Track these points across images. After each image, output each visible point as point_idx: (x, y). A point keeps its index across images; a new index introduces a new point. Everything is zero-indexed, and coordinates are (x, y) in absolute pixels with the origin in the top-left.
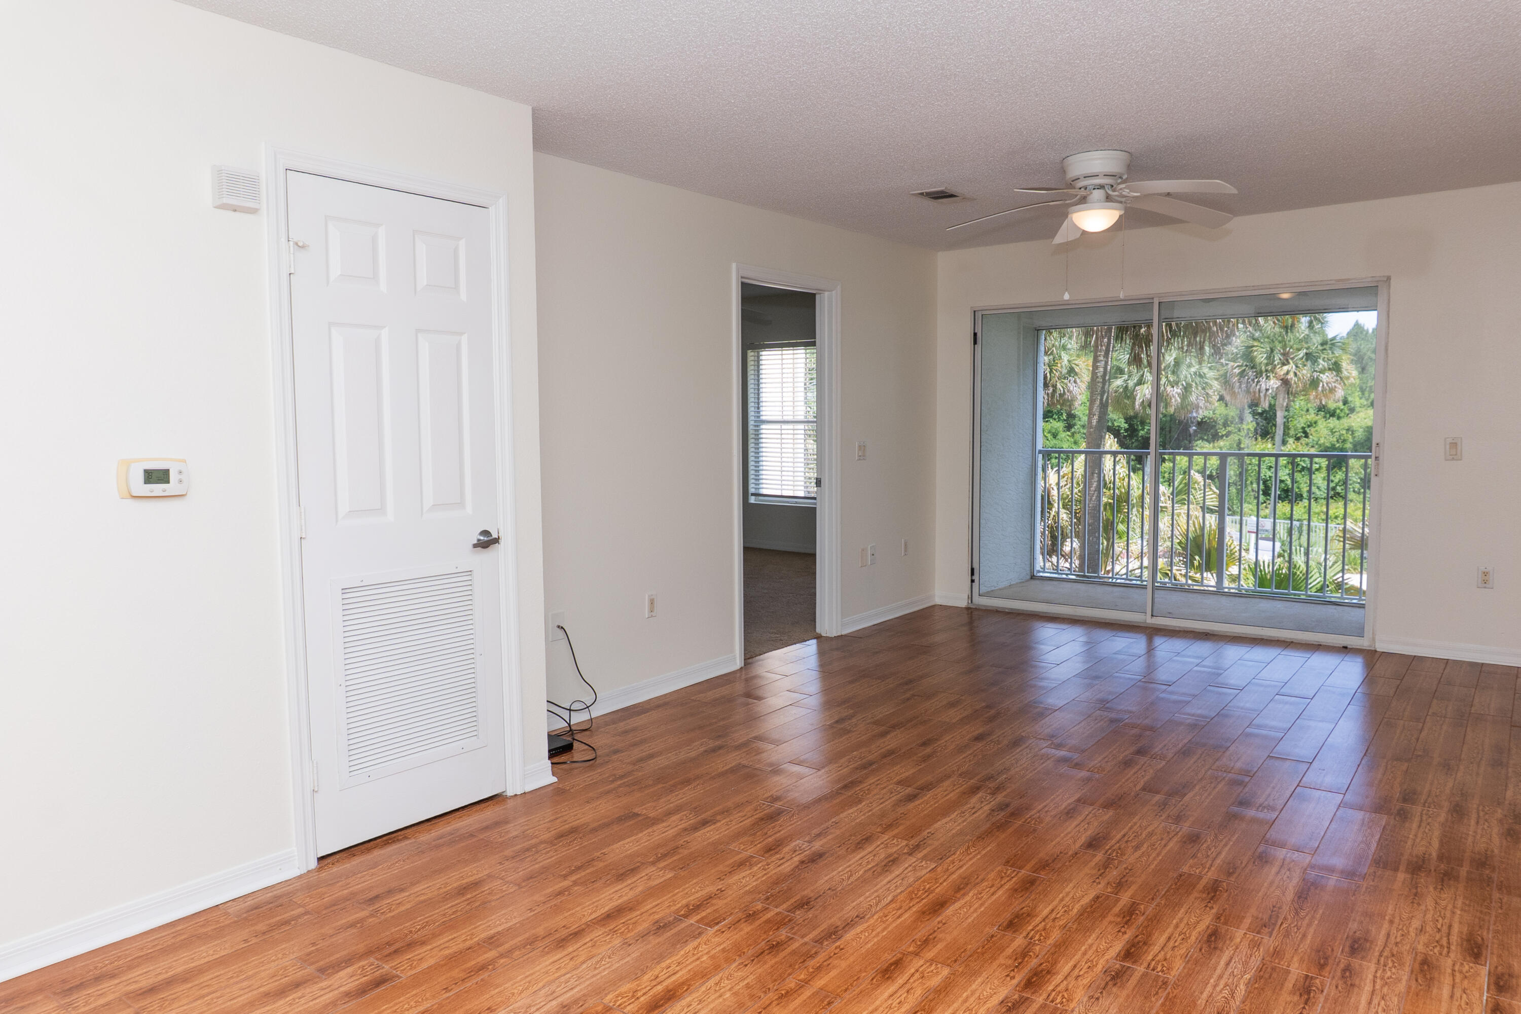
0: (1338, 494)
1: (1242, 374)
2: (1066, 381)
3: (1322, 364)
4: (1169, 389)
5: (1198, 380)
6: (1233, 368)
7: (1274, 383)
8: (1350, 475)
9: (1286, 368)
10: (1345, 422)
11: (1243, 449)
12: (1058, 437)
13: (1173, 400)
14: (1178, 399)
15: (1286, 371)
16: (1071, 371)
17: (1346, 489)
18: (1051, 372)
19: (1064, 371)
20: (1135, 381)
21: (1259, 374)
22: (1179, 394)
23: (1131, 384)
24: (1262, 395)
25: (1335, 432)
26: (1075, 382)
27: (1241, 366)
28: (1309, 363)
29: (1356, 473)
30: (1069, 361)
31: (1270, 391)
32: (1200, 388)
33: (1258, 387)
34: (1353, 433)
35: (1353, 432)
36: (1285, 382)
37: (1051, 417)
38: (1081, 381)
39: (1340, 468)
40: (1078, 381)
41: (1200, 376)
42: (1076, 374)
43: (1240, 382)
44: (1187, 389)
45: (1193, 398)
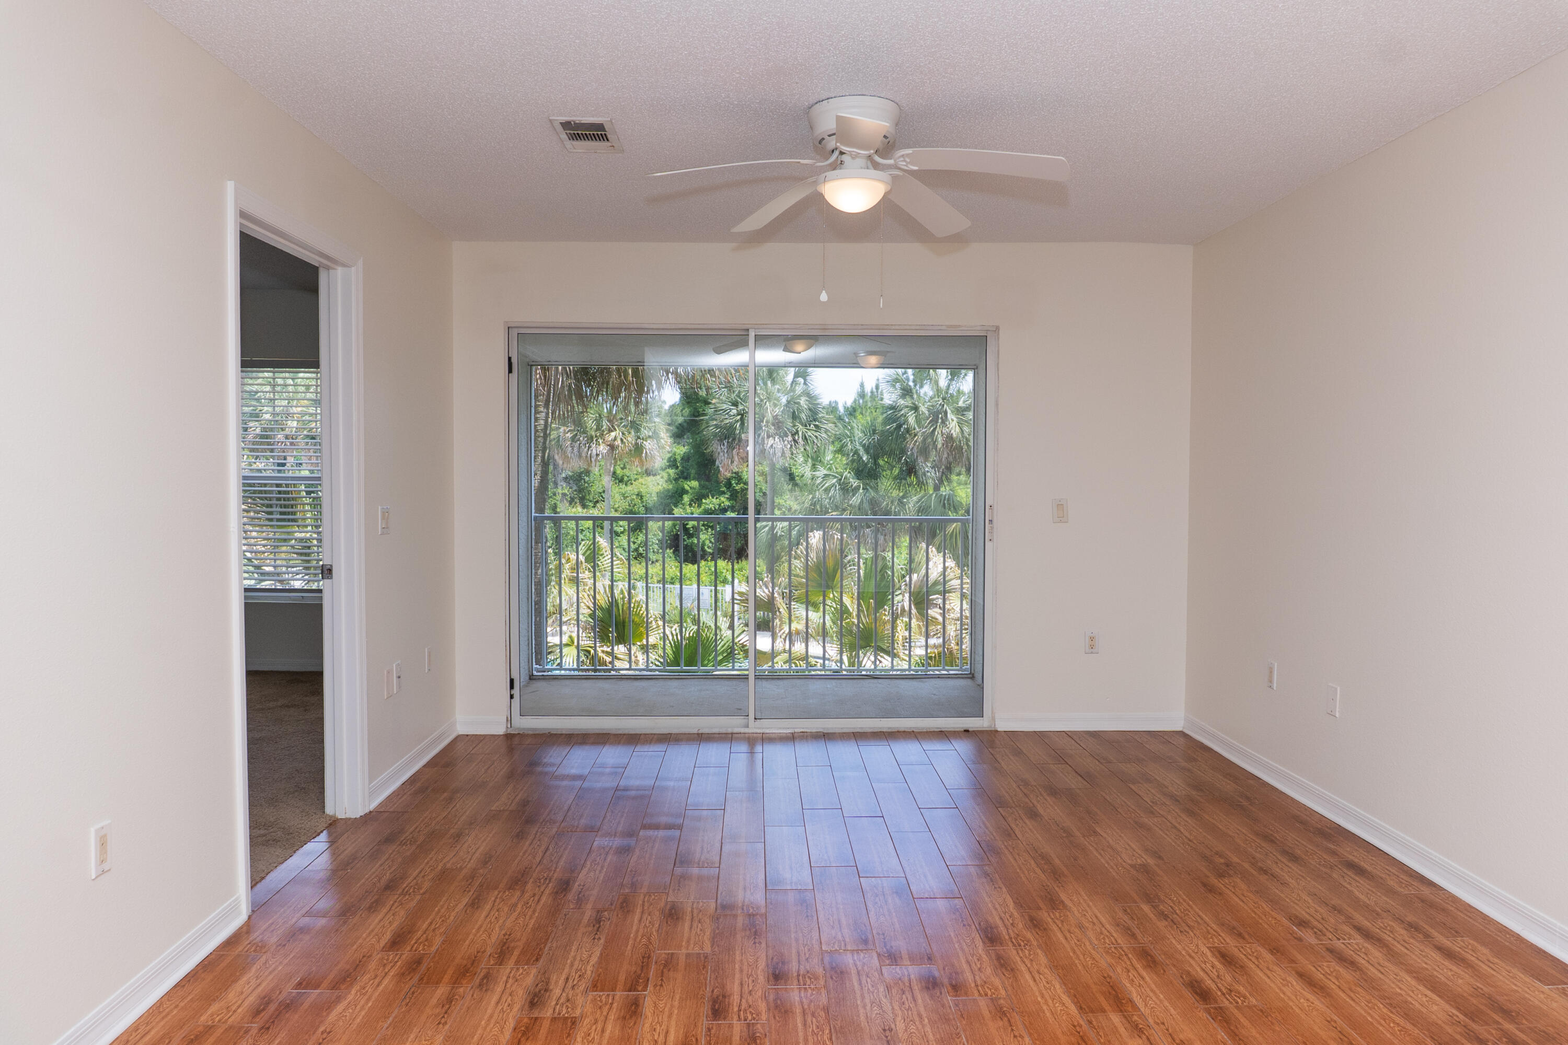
0: (641, 554)
1: (573, 439)
6: (565, 433)
7: (603, 449)
8: (649, 537)
9: (613, 434)
11: (559, 513)
15: (613, 437)
17: (646, 550)
21: (591, 439)
25: (627, 497)
27: (573, 430)
29: (654, 535)
34: (642, 498)
36: (612, 447)
39: (641, 530)
43: (573, 447)
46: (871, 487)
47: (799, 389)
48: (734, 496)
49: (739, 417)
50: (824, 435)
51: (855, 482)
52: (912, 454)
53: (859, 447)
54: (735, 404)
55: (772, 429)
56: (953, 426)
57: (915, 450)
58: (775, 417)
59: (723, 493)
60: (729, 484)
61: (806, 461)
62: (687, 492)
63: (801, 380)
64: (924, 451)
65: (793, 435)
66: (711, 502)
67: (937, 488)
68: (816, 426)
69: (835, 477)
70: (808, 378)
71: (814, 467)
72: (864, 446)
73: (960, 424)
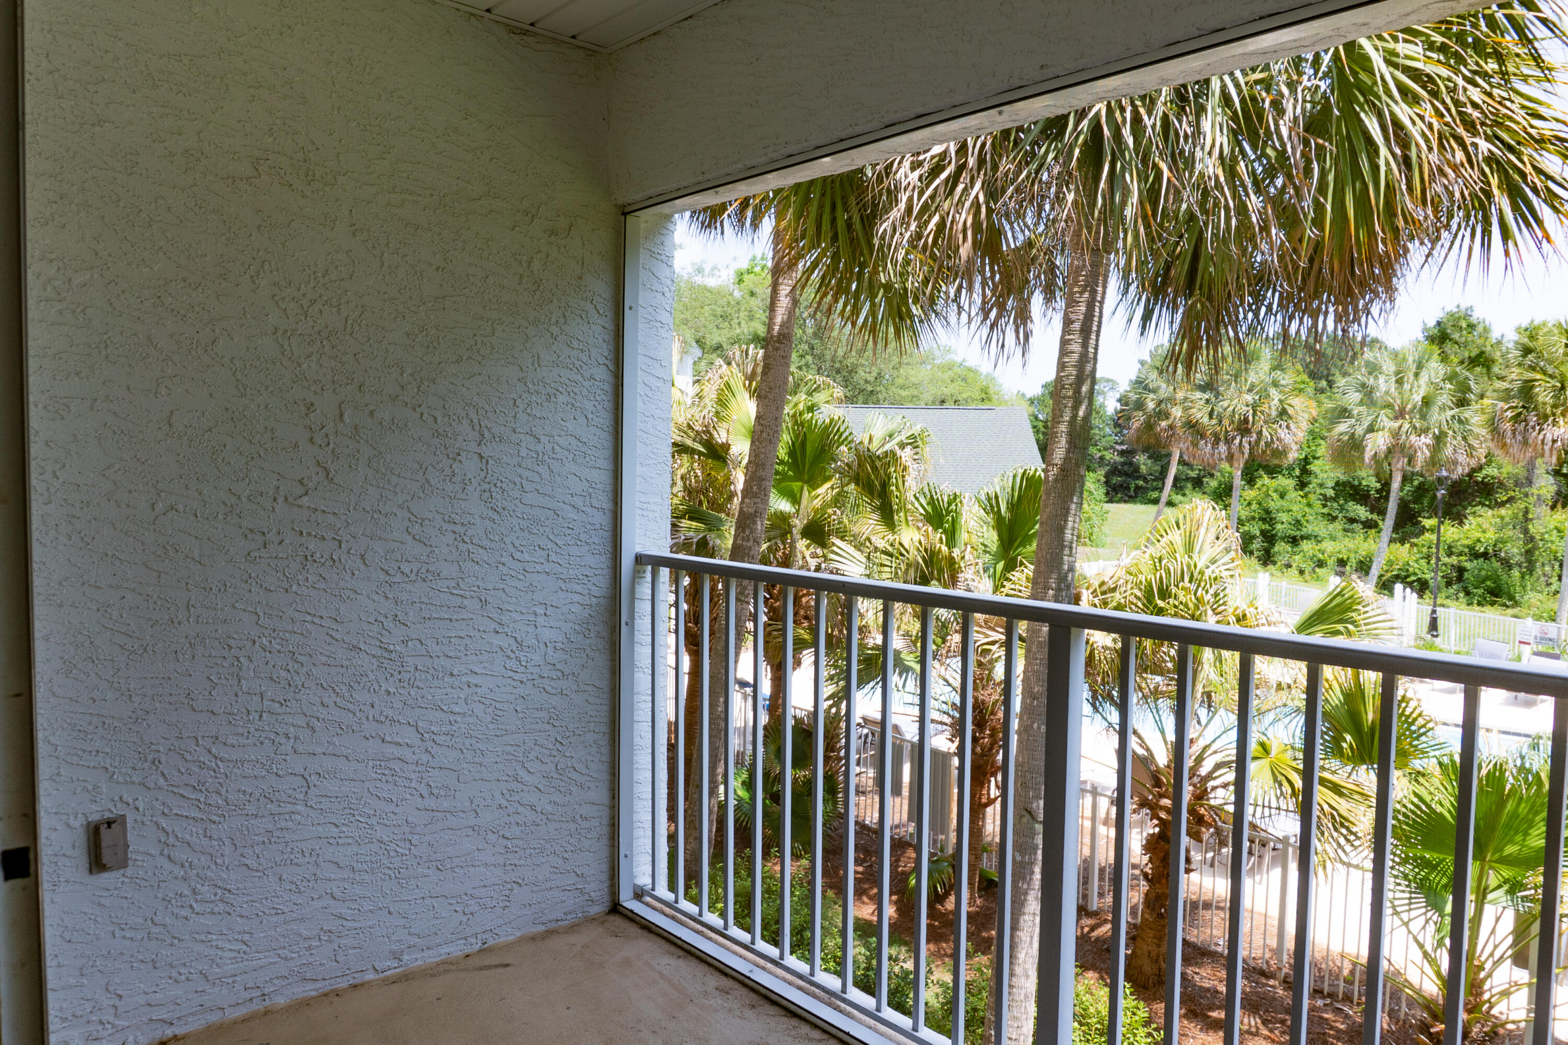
1: (1516, 418)
2: (1275, 426)
4: (1413, 438)
5: (1456, 426)
12: (1287, 497)
13: (1419, 454)
14: (1427, 451)
16: (1283, 413)
18: (1254, 414)
19: (1274, 413)
20: (1365, 426)
21: (1543, 418)
22: (1427, 446)
23: (1360, 431)
24: (1547, 448)
26: (1288, 427)
27: (1516, 407)
30: (1281, 401)
31: (1559, 443)
32: (1459, 438)
33: (1541, 437)
37: (1280, 472)
38: (1298, 427)
40: (1292, 426)
41: (1460, 421)
42: (1290, 417)
44: (1439, 439)
45: (1448, 451)
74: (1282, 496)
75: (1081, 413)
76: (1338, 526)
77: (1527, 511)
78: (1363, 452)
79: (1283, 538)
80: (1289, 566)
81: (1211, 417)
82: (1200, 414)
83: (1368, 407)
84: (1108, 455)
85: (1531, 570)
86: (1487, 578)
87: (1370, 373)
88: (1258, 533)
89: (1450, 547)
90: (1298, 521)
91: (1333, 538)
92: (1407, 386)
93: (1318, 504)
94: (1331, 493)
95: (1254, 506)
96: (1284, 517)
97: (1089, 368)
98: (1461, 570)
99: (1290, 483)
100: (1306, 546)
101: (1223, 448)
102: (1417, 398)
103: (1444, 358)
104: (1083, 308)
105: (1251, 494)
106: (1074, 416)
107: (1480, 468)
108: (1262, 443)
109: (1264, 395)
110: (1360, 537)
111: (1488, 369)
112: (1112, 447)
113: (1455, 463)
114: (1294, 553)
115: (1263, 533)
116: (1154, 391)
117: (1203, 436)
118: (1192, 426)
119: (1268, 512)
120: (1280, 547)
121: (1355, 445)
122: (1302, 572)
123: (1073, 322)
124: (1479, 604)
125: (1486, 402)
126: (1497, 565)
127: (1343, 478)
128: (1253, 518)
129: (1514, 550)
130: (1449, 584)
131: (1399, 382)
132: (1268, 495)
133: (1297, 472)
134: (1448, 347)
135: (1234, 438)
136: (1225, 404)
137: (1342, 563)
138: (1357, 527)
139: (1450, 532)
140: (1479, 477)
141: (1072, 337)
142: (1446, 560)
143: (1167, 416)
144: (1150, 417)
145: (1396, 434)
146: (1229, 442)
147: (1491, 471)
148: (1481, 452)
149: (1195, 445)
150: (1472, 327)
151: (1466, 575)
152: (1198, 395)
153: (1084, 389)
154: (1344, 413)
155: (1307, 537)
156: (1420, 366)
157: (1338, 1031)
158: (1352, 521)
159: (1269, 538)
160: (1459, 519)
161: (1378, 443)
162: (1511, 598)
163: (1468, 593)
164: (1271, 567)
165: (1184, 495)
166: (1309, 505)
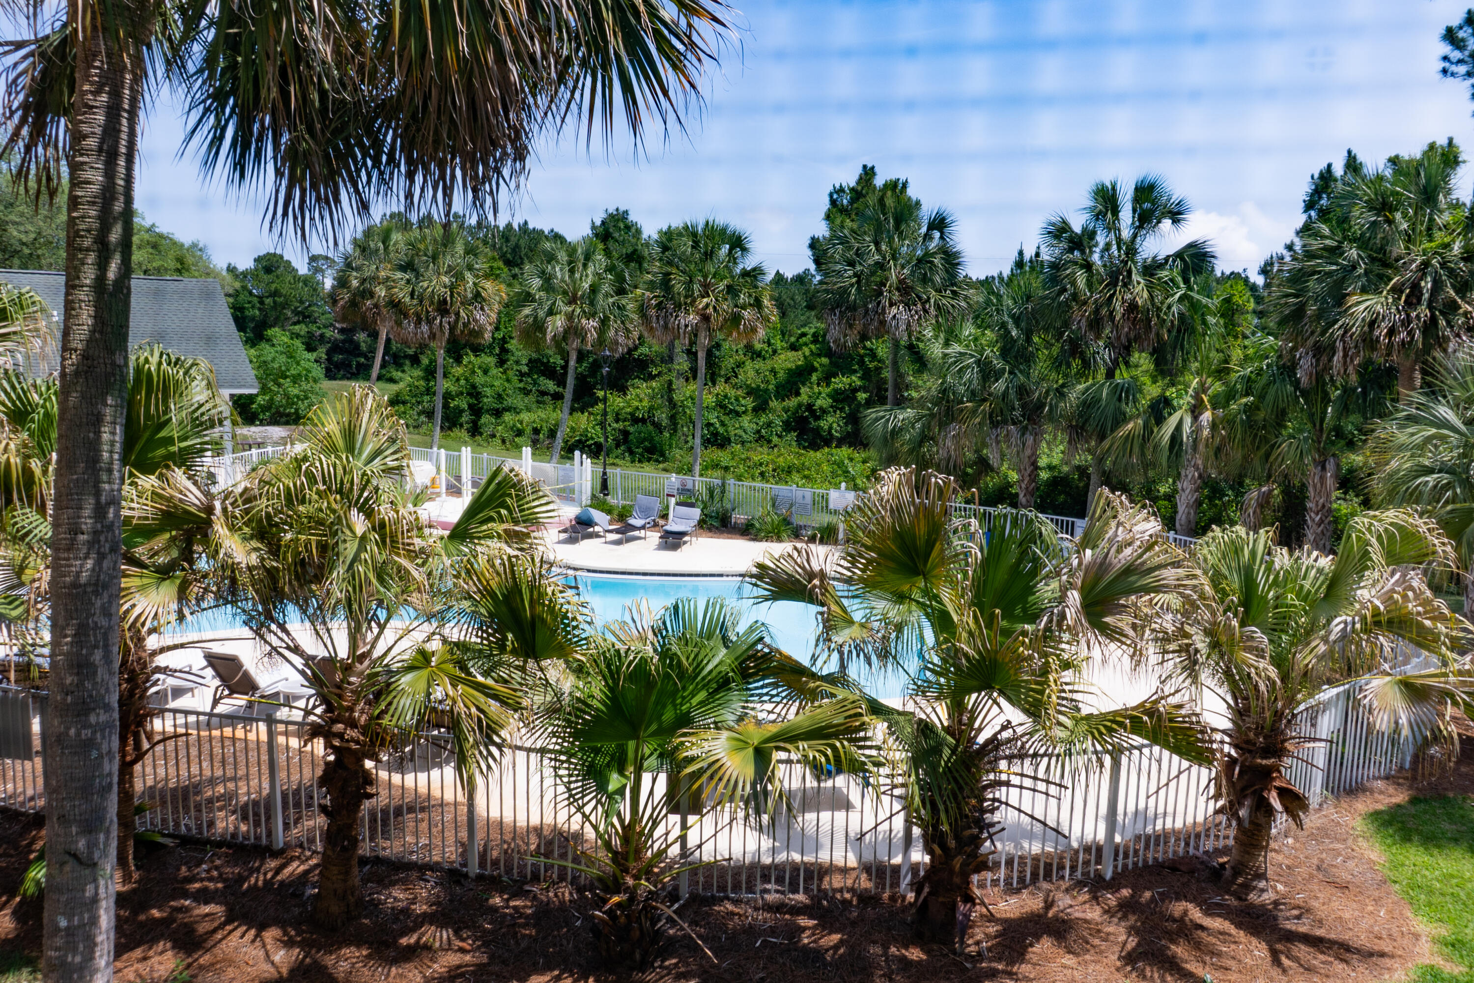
1: (659, 306)
2: (471, 308)
3: (743, 298)
4: (584, 321)
5: (616, 311)
6: (650, 299)
7: (693, 318)
8: (772, 417)
9: (705, 300)
10: (769, 363)
13: (589, 335)
14: (595, 333)
15: (705, 305)
16: (477, 296)
18: (452, 296)
19: (470, 295)
20: (546, 310)
21: (678, 306)
22: (595, 328)
23: (541, 314)
24: (681, 332)
25: (760, 373)
26: (482, 309)
27: (659, 296)
28: (729, 297)
29: (778, 415)
30: (475, 284)
31: (690, 328)
32: (619, 322)
33: (677, 322)
35: (775, 374)
36: (706, 318)
38: (491, 309)
40: (486, 308)
41: (619, 307)
42: (484, 300)
43: (658, 316)
44: (604, 322)
45: (611, 333)
46: (1021, 372)
47: (933, 245)
48: (866, 375)
49: (854, 280)
50: (963, 304)
51: (998, 364)
52: (1080, 328)
53: (1006, 318)
54: (852, 264)
55: (896, 296)
56: (1140, 290)
57: (1084, 323)
58: (902, 282)
59: (855, 371)
60: (862, 363)
61: (936, 337)
62: (816, 370)
63: (937, 234)
64: (1096, 324)
65: (923, 304)
66: (841, 382)
67: (1110, 374)
68: (954, 292)
69: (972, 356)
70: (946, 230)
71: (947, 344)
72: (1012, 316)
73: (1150, 287)
74: (486, 372)
75: (112, 274)
76: (532, 398)
77: (670, 383)
78: (545, 334)
79: (487, 411)
80: (493, 436)
81: (412, 298)
82: (402, 294)
83: (548, 292)
84: (329, 333)
85: (675, 431)
86: (645, 439)
87: (549, 262)
88: (466, 406)
89: (617, 414)
90: (500, 396)
91: (529, 410)
92: (577, 275)
93: (515, 379)
94: (525, 369)
95: (462, 382)
96: (488, 391)
97: (118, 206)
98: (625, 433)
99: (490, 360)
100: (508, 417)
101: (425, 328)
102: (586, 285)
103: (607, 253)
104: (101, 118)
105: (458, 371)
106: (101, 279)
107: (636, 348)
108: (460, 324)
109: (459, 277)
110: (550, 408)
111: (640, 265)
112: (332, 325)
113: (617, 343)
114: (498, 424)
115: (470, 406)
116: (357, 269)
117: (406, 316)
118: (395, 305)
119: (474, 387)
120: (485, 419)
121: (539, 326)
122: (504, 442)
123: (85, 137)
124: (640, 461)
125: (639, 291)
126: (651, 428)
127: (534, 355)
128: (462, 393)
129: (662, 416)
130: (618, 446)
131: (572, 271)
132: (474, 372)
133: (497, 351)
134: (611, 244)
135: (435, 319)
136: (425, 284)
137: (536, 431)
138: (547, 399)
139: (617, 401)
140: (636, 355)
141: (85, 159)
142: (615, 425)
143: (372, 295)
144: (354, 295)
145: (570, 317)
146: (430, 322)
147: (644, 350)
148: (636, 334)
149: (399, 324)
150: (628, 228)
151: (631, 437)
152: (399, 275)
153: (115, 236)
154: (527, 298)
155: (508, 409)
156: (588, 257)
157: (527, 917)
158: (543, 393)
159: (476, 411)
160: (623, 390)
161: (558, 323)
162: (663, 454)
163: (631, 453)
164: (478, 438)
165: (403, 371)
166: (508, 380)
